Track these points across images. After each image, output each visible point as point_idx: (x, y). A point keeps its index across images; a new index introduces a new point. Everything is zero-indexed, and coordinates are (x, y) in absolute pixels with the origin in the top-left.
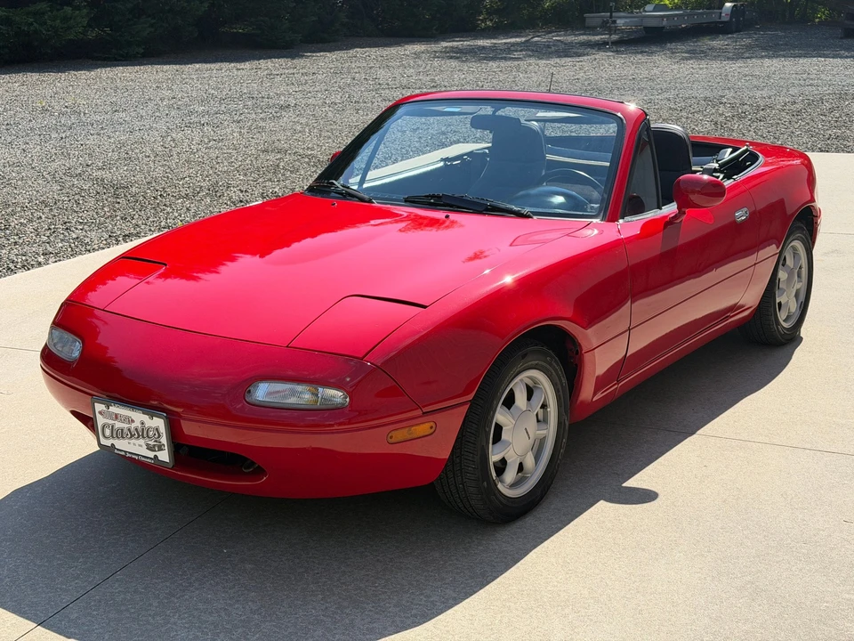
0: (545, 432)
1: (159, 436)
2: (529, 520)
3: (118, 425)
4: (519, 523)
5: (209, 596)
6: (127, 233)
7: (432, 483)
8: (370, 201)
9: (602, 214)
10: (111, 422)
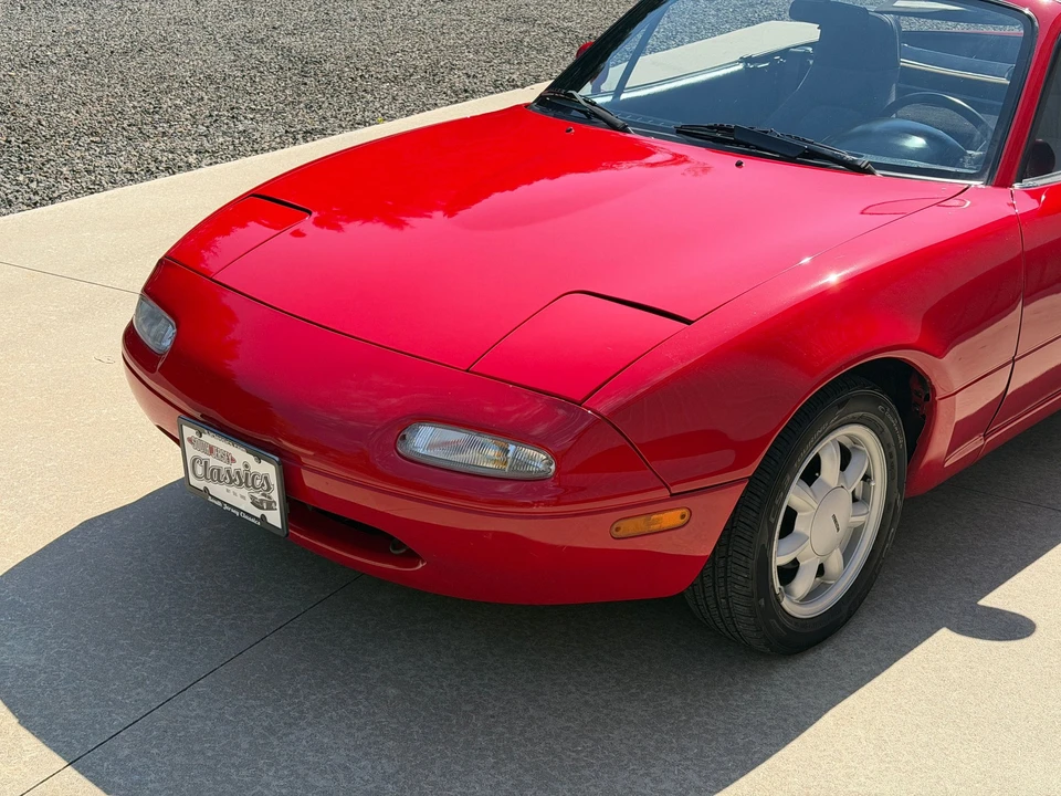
0: (862, 519)
1: (269, 489)
2: (827, 653)
3: (214, 462)
4: (810, 657)
5: (326, 740)
6: (310, 127)
7: (682, 594)
8: (624, 130)
9: (987, 173)
10: (204, 456)
